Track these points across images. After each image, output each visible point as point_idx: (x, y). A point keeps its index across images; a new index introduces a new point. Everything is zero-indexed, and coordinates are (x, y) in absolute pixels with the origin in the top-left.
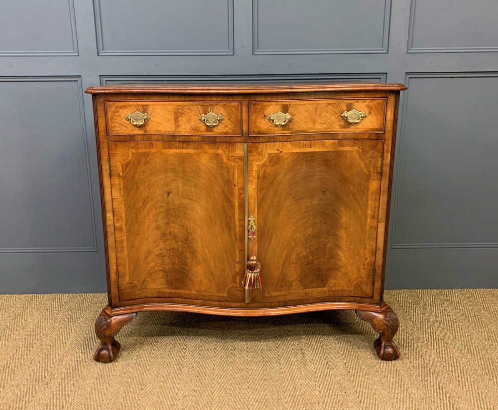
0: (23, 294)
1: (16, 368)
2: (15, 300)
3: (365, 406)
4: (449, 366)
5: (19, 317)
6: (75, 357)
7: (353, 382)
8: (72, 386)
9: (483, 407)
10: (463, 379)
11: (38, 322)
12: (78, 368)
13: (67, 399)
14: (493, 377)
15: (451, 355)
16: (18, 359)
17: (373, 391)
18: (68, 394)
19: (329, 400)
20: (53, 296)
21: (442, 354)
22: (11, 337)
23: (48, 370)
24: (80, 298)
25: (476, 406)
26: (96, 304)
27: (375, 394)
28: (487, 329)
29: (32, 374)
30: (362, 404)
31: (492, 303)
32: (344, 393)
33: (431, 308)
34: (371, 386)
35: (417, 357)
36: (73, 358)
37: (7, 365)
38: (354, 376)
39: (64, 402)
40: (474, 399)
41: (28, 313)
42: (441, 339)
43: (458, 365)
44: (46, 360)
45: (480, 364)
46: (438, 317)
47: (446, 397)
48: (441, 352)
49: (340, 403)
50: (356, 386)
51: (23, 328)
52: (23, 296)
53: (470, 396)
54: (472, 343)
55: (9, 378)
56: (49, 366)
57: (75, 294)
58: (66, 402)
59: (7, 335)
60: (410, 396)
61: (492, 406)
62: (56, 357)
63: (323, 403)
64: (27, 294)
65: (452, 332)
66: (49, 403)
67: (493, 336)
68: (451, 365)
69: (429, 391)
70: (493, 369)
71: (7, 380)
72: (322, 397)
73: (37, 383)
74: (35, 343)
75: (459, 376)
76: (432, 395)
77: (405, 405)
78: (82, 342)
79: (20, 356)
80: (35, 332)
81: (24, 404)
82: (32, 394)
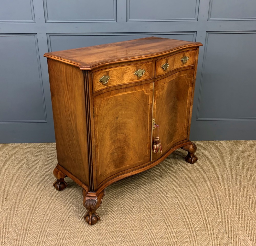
1: (16, 179)
2: (7, 147)
3: (177, 194)
4: (217, 177)
5: (11, 155)
6: (43, 174)
7: (172, 184)
8: (44, 186)
9: (229, 194)
10: (223, 183)
11: (21, 157)
12: (45, 179)
14: (237, 182)
15: (220, 173)
16: (16, 174)
17: (181, 188)
18: (43, 190)
19: (161, 192)
20: (25, 144)
21: (216, 172)
22: (9, 165)
23: (31, 179)
24: (40, 145)
25: (226, 194)
26: (48, 148)
27: (181, 189)
28: (239, 160)
29: (24, 181)
30: (175, 194)
31: (244, 147)
32: (167, 189)
33: (214, 150)
34: (180, 186)
35: (203, 173)
36: (42, 174)
37: (11, 177)
38: (173, 182)
39: (41, 193)
40: (226, 191)
41: (15, 153)
42: (216, 165)
43: (222, 177)
44: (29, 175)
45: (232, 176)
46: (217, 155)
47: (213, 191)
48: (215, 171)
49: (166, 193)
50: (173, 186)
51: (14, 160)
52: (10, 144)
53: (224, 190)
54: (230, 167)
55: (14, 183)
56: (31, 178)
57: (36, 143)
58: (42, 193)
59: (7, 164)
60: (197, 190)
61: (233, 194)
62: (33, 174)
63: (158, 193)
64: (12, 143)
65: (222, 162)
66: (35, 194)
67: (241, 164)
68: (219, 177)
69: (206, 188)
70: (238, 178)
71: (13, 184)
72: (158, 191)
73: (27, 185)
74: (22, 168)
75: (221, 182)
76: (208, 190)
77: (195, 194)
78: (44, 167)
79: (16, 173)
80: (21, 162)
81: (23, 194)
82: (26, 190)
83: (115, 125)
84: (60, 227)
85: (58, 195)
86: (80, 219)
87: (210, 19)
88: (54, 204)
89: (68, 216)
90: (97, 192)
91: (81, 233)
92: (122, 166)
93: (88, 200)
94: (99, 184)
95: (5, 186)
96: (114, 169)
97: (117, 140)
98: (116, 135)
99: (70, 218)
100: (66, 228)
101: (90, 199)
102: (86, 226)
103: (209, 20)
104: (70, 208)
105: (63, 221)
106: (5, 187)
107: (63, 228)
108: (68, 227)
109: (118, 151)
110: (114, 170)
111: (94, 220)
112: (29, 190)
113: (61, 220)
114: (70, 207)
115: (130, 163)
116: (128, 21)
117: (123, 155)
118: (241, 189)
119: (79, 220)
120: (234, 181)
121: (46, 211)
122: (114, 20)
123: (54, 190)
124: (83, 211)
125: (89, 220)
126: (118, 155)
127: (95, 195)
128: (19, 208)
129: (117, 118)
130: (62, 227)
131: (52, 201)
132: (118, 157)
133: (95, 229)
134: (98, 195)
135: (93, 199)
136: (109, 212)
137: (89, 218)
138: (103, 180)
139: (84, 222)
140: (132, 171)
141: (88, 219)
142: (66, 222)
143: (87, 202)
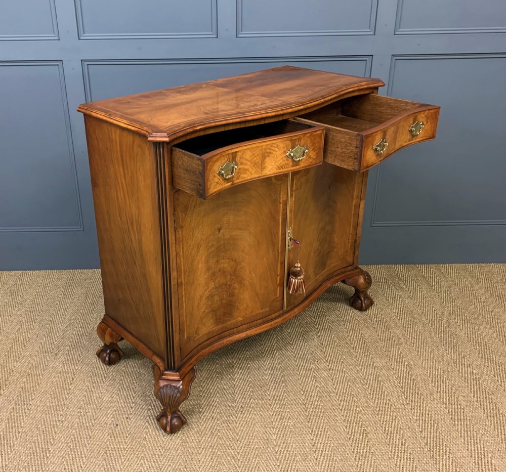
0: (12, 271)
1: (25, 341)
2: (7, 277)
3: (333, 372)
4: (412, 339)
5: (14, 294)
7: (325, 353)
8: (79, 357)
9: (434, 373)
10: (422, 350)
11: (34, 298)
12: (80, 341)
13: (76, 368)
14: (449, 347)
15: (416, 329)
16: (25, 333)
17: (342, 360)
18: (77, 364)
19: (303, 368)
20: (42, 272)
21: (408, 328)
22: (12, 313)
23: (54, 342)
24: (69, 275)
25: (429, 372)
26: (85, 280)
27: (343, 363)
28: (454, 303)
29: (41, 346)
30: (331, 371)
31: (464, 278)
32: (316, 362)
33: (405, 284)
34: (340, 356)
35: (385, 330)
36: (74, 332)
37: (16, 338)
38: (326, 347)
39: (74, 370)
40: (428, 366)
41: (22, 290)
42: (409, 314)
43: (420, 337)
44: (50, 334)
45: (440, 336)
46: (411, 292)
47: (404, 365)
48: (407, 326)
49: (312, 370)
50: (327, 357)
51: (21, 304)
52: (13, 273)
53: (425, 364)
54: (437, 318)
55: (21, 350)
56: (54, 339)
57: (63, 271)
58: (76, 370)
59: (8, 311)
60: (373, 364)
61: (442, 372)
62: (58, 331)
63: (298, 371)
64: (16, 270)
65: (421, 307)
66: (61, 371)
67: (457, 311)
68: (414, 338)
69: (391, 360)
70: (451, 341)
71: (20, 352)
72: (297, 366)
73: (47, 354)
74: (36, 319)
75: (419, 347)
76: (393, 364)
77: (368, 372)
78: (79, 318)
79: (25, 330)
80: (34, 308)
81: (40, 371)
82: (45, 363)
83: (214, 243)
84: (111, 437)
85: (107, 374)
86: (148, 422)
87: (400, 30)
88: (99, 391)
89: (127, 416)
90: (182, 371)
91: (151, 449)
92: (229, 320)
93: (164, 386)
94: (184, 356)
95: (6, 356)
96: (213, 326)
97: (220, 271)
98: (218, 261)
99: (130, 419)
100: (122, 439)
101: (167, 386)
102: (160, 436)
103: (397, 33)
104: (130, 400)
105: (117, 425)
106: (4, 358)
107: (117, 440)
108: (127, 437)
109: (222, 292)
110: (214, 329)
111: (176, 424)
112: (51, 365)
113: (114, 424)
114: (129, 398)
115: (245, 314)
116: (240, 36)
117: (231, 298)
118: (456, 361)
119: (147, 424)
120: (444, 345)
121: (85, 406)
122: (211, 33)
123: (98, 363)
124: (154, 406)
125: (166, 424)
126: (221, 300)
127: (177, 376)
128: (32, 400)
129: (220, 230)
130: (114, 437)
131: (94, 385)
132: (221, 304)
133: (177, 442)
134: (183, 378)
135: (174, 384)
136: (205, 409)
137: (167, 420)
138: (192, 348)
139: (156, 427)
140: (248, 329)
141: (165, 421)
142: (122, 427)
143: (162, 391)
